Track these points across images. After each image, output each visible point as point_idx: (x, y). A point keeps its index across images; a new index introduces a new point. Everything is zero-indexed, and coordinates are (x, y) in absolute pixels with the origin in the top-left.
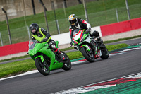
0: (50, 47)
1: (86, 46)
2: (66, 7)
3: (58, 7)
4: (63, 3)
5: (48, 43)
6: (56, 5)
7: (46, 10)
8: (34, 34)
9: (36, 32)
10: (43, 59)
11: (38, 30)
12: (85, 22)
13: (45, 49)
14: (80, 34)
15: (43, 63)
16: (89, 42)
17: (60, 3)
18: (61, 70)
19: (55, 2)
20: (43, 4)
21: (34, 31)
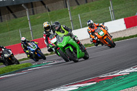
10: (72, 50)
11: (60, 27)
18: (82, 59)
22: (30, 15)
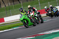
0: (28, 17)
1: (36, 18)
2: (14, 5)
3: (11, 5)
4: (13, 3)
5: (27, 15)
6: (10, 4)
7: (5, 6)
8: (21, 12)
9: (22, 11)
10: (26, 22)
12: (35, 8)
13: (26, 18)
14: (33, 13)
15: (26, 23)
16: (37, 16)
17: (12, 3)
19: (9, 3)
20: (4, 4)
21: (21, 11)
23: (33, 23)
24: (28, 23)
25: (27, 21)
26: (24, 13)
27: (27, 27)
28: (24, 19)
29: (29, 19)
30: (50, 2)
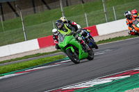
5: (74, 36)
8: (60, 29)
15: (73, 53)
22: (64, 6)
23: (87, 54)
24: (78, 54)
25: (76, 49)
26: (67, 31)
27: (76, 63)
28: (69, 45)
29: (79, 44)
30: (88, 12)
